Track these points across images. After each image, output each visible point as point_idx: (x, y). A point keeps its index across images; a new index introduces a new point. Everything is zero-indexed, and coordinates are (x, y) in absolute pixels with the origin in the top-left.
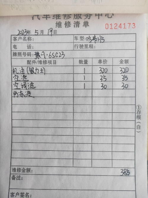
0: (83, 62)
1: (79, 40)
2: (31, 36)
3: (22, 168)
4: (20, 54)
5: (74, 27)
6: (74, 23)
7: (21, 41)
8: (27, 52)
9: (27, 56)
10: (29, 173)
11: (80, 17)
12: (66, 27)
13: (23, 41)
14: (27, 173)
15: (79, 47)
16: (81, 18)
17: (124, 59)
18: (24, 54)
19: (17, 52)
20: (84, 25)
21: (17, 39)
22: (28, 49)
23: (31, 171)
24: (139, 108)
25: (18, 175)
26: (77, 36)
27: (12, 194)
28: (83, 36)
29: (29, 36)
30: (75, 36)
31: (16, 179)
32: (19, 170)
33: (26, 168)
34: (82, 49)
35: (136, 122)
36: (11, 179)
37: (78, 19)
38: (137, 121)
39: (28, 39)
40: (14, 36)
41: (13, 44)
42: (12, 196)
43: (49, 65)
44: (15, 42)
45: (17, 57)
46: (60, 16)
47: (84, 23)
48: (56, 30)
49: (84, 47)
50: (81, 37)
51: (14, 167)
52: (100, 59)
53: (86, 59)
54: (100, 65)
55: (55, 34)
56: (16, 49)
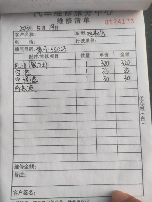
0: (85, 56)
1: (80, 35)
2: (33, 32)
3: (24, 164)
4: (22, 49)
5: (75, 23)
6: (75, 20)
7: (23, 36)
8: (29, 47)
9: (28, 51)
10: (33, 170)
11: (80, 14)
12: (68, 23)
13: (25, 37)
14: (31, 170)
15: (80, 41)
16: (82, 15)
17: (124, 52)
18: (26, 49)
19: (19, 47)
20: (85, 21)
21: (20, 34)
22: (30, 45)
23: (34, 167)
24: (142, 100)
25: (21, 172)
26: (78, 31)
27: (15, 192)
28: (84, 31)
29: (31, 32)
30: (76, 31)
31: (18, 176)
32: (22, 166)
33: (29, 164)
34: (83, 43)
35: (140, 114)
36: (14, 176)
37: (79, 15)
38: (141, 112)
39: (30, 34)
40: (16, 32)
41: (15, 40)
42: (14, 194)
43: (51, 59)
44: (17, 37)
45: (19, 52)
46: (61, 14)
47: (85, 19)
48: (58, 26)
49: (85, 41)
50: (82, 32)
51: (16, 164)
52: (102, 52)
53: (87, 53)
54: (102, 58)
55: (56, 30)
56: (19, 44)
